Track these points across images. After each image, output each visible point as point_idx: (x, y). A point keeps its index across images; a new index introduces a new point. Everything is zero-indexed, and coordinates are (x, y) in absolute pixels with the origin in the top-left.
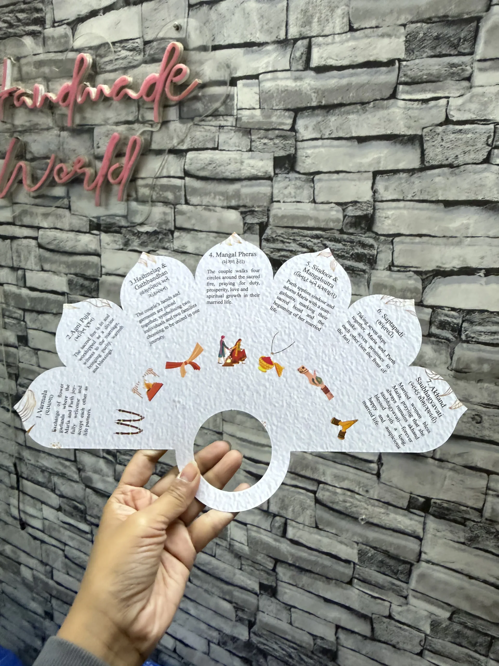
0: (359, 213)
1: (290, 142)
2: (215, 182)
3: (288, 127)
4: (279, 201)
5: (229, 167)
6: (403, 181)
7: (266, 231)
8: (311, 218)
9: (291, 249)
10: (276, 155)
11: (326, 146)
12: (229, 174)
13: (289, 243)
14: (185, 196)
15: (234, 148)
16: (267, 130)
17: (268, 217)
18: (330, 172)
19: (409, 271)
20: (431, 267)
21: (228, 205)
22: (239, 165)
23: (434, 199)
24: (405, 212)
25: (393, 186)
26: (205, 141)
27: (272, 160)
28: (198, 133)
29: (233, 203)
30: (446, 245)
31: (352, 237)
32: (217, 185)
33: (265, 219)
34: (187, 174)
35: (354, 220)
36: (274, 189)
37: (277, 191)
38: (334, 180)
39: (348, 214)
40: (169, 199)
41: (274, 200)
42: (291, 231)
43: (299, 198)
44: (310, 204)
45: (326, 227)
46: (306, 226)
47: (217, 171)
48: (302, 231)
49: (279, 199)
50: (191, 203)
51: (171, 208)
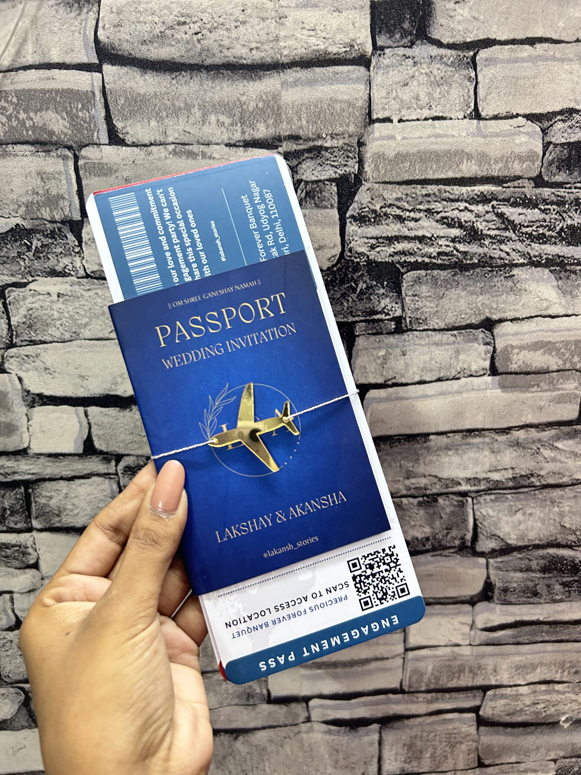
2: (204, 75)
4: (388, 120)
5: (242, 29)
7: (356, 198)
8: (470, 157)
9: (420, 233)
12: (244, 52)
13: (416, 220)
14: (108, 118)
17: (361, 162)
18: (513, 42)
21: (247, 137)
22: (272, 24)
27: (367, 11)
29: (262, 132)
31: (561, 192)
33: (352, 167)
34: (107, 54)
35: (565, 151)
36: (374, 87)
37: (384, 93)
38: (524, 60)
39: (553, 140)
40: (52, 133)
41: (375, 117)
42: (420, 190)
43: (440, 108)
44: (466, 121)
45: (506, 173)
46: (458, 176)
47: (204, 42)
48: (448, 188)
49: (386, 114)
50: (129, 139)
51: (65, 158)
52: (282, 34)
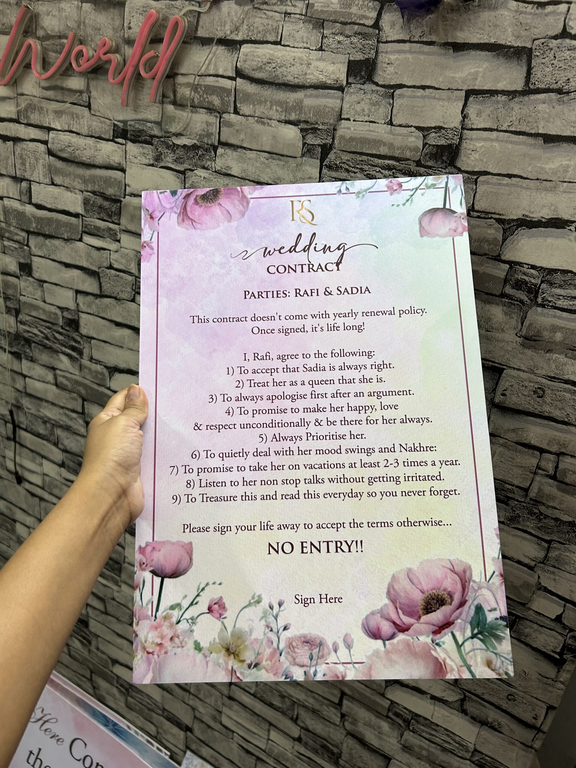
0: (443, 142)
1: (370, 42)
2: (274, 87)
3: (371, 22)
4: (348, 119)
5: (292, 68)
6: (500, 106)
7: (329, 156)
8: (385, 144)
10: (351, 59)
11: (415, 52)
12: (291, 78)
13: (355, 173)
14: (235, 102)
15: (301, 45)
16: (344, 24)
17: (333, 139)
18: (414, 87)
19: (491, 218)
20: (515, 214)
21: (287, 119)
22: (305, 67)
23: (533, 132)
24: (496, 144)
25: (488, 111)
26: (266, 31)
27: (346, 65)
28: (257, 19)
29: (293, 117)
30: (537, 189)
31: (430, 171)
32: (275, 91)
33: (329, 141)
34: (239, 74)
35: (435, 149)
36: (344, 102)
37: (348, 106)
38: (418, 97)
39: (429, 142)
40: (214, 105)
41: (343, 117)
42: (359, 158)
43: (373, 117)
44: (385, 125)
45: (402, 156)
46: (378, 153)
47: (277, 73)
48: (372, 159)
49: (348, 116)
50: (241, 113)
51: (216, 117)
52: (308, 72)
